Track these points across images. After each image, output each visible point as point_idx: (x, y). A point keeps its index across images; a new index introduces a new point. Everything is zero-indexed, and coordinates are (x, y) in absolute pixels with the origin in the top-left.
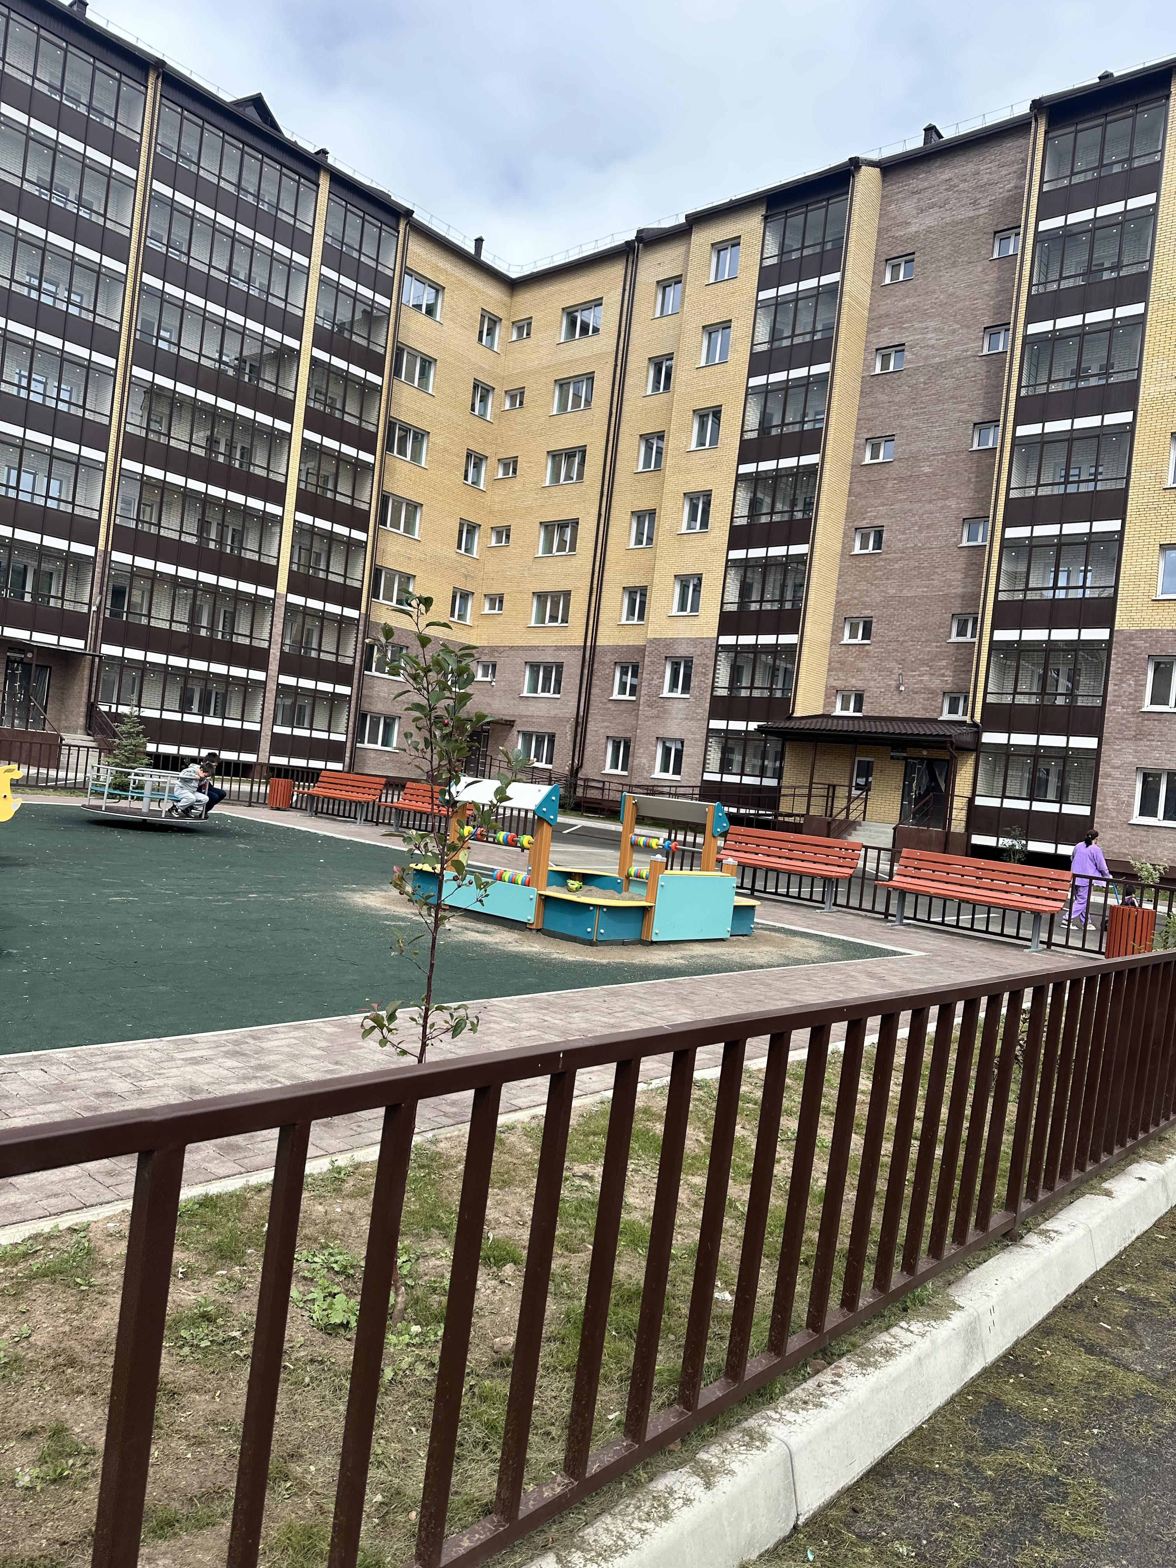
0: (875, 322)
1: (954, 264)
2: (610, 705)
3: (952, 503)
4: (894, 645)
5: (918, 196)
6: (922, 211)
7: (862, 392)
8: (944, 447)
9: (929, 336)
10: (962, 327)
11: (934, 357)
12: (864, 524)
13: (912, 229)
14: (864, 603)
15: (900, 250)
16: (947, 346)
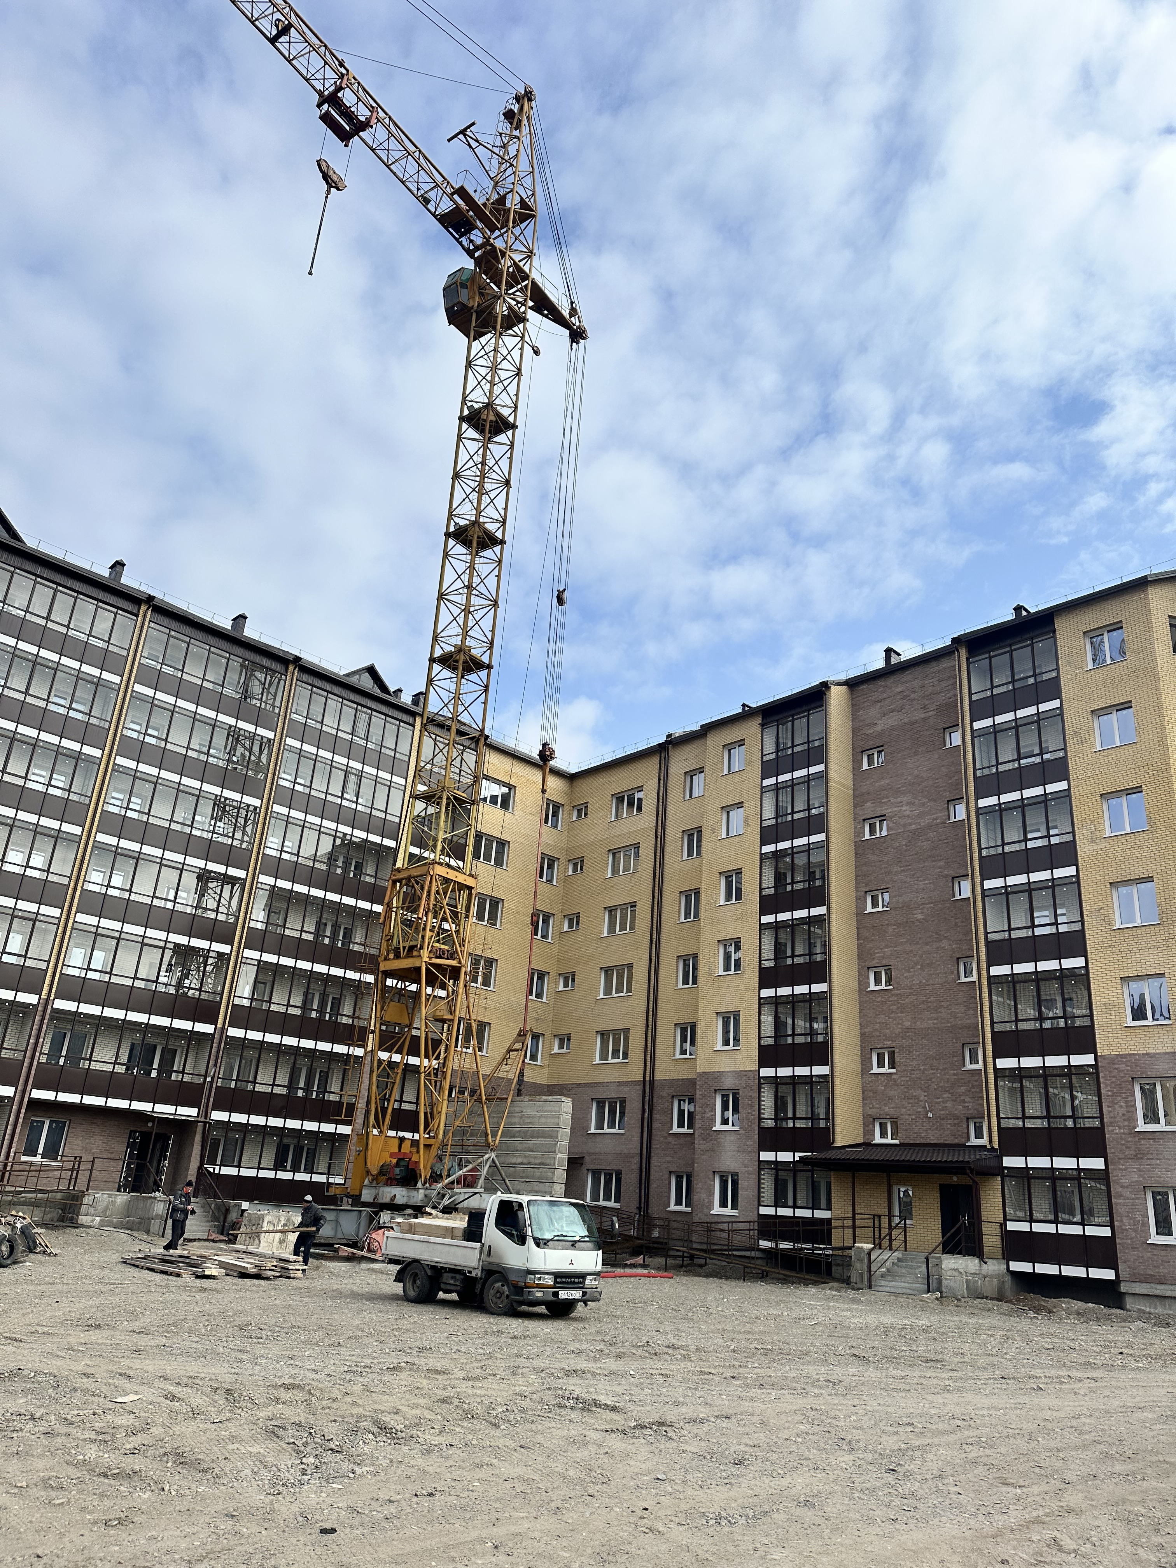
0: (859, 798)
1: (916, 753)
2: (670, 1139)
3: (945, 944)
4: (917, 1074)
5: (879, 704)
6: (884, 715)
7: (856, 854)
8: (930, 897)
9: (904, 808)
10: (930, 800)
11: (911, 824)
12: (874, 963)
13: (879, 728)
14: (885, 1035)
15: (871, 744)
16: (920, 816)
